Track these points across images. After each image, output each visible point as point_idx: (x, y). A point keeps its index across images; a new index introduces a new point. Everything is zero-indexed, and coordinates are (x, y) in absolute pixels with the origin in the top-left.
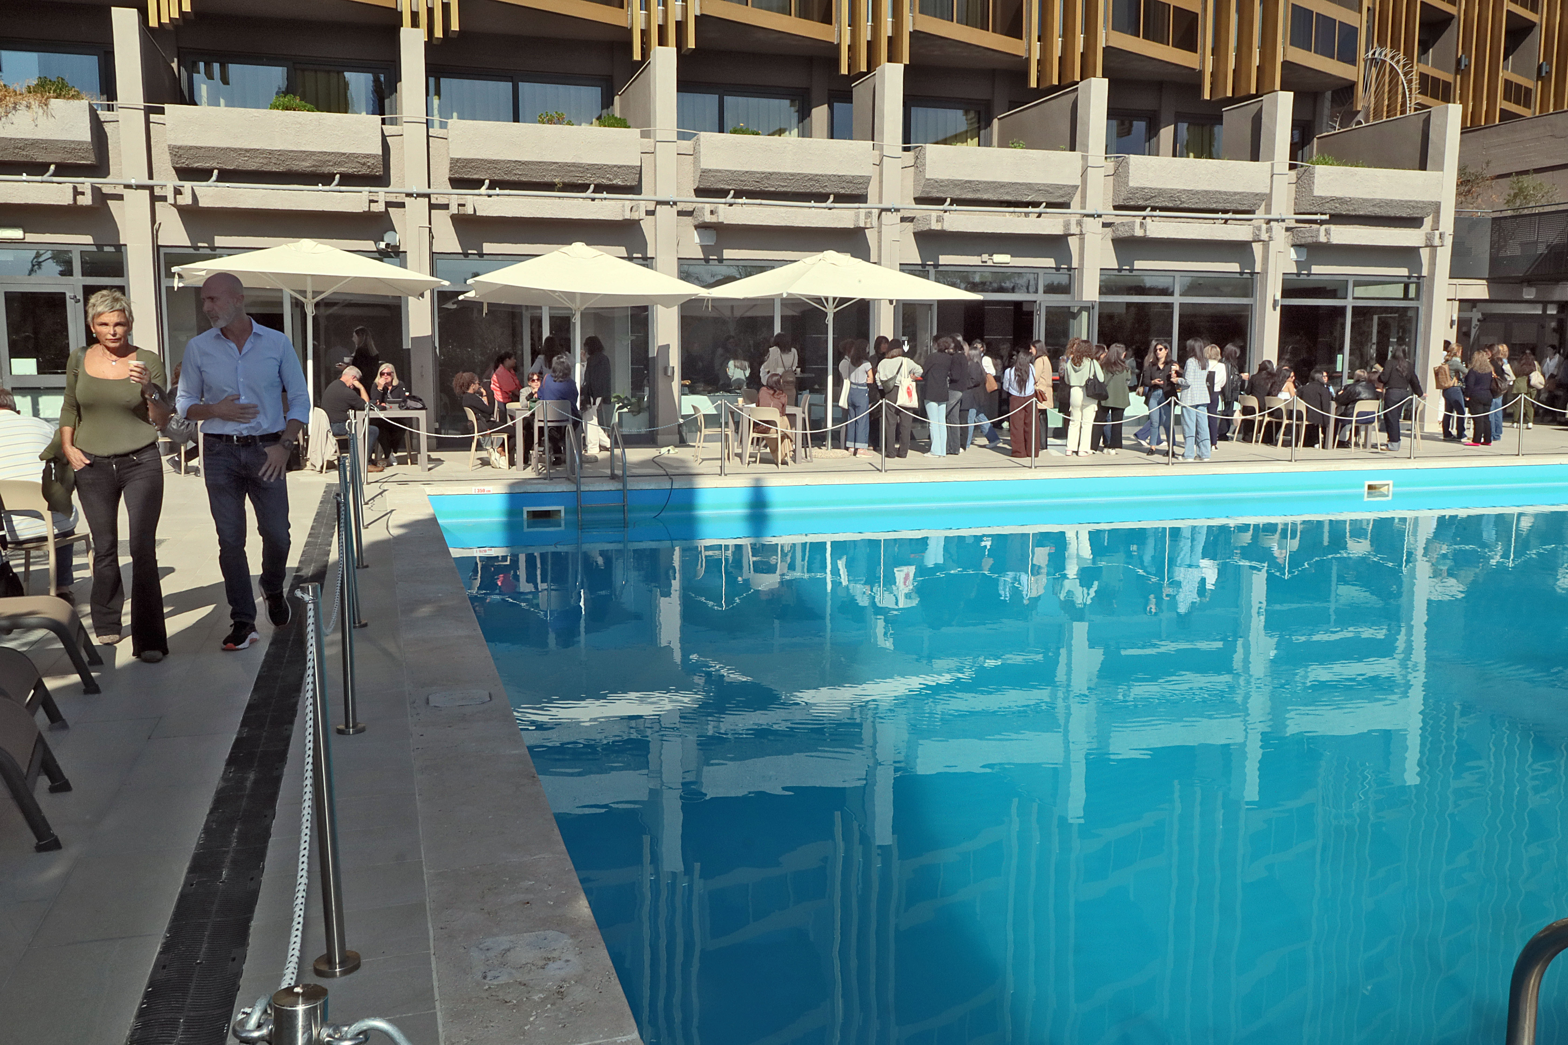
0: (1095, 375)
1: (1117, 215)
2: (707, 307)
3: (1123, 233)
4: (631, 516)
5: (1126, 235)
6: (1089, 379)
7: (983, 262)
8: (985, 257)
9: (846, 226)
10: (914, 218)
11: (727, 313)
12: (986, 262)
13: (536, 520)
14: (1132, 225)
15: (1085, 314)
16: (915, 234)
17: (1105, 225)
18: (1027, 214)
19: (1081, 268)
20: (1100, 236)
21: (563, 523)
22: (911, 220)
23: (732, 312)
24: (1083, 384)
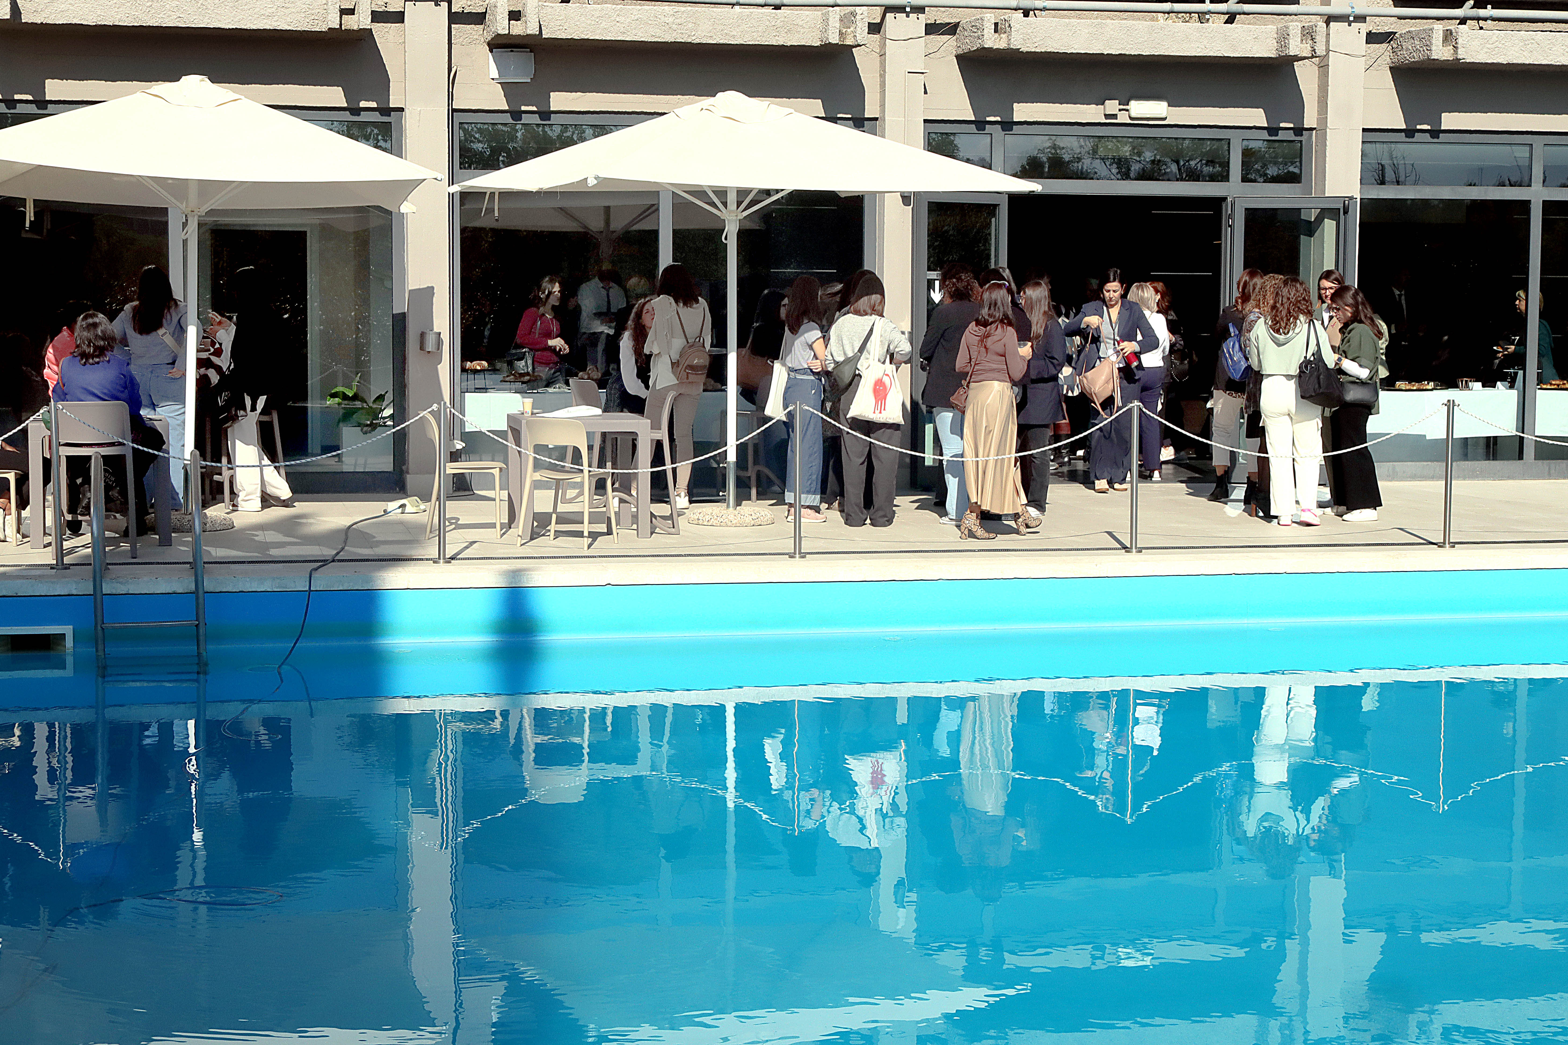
0: (1318, 354)
1: (1400, 18)
2: (490, 211)
3: (1411, 53)
4: (211, 648)
5: (1417, 57)
6: (1306, 363)
7: (1107, 116)
8: (1112, 106)
9: (803, 43)
10: (957, 25)
11: (596, 224)
12: (1114, 116)
13: (15, 654)
14: (1426, 38)
15: (1329, 225)
16: (958, 57)
17: (1372, 38)
18: (1202, 17)
19: (1321, 129)
20: (1362, 63)
21: (69, 661)
22: (951, 29)
23: (607, 222)
24: (1294, 371)
